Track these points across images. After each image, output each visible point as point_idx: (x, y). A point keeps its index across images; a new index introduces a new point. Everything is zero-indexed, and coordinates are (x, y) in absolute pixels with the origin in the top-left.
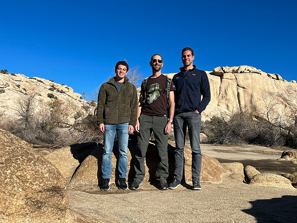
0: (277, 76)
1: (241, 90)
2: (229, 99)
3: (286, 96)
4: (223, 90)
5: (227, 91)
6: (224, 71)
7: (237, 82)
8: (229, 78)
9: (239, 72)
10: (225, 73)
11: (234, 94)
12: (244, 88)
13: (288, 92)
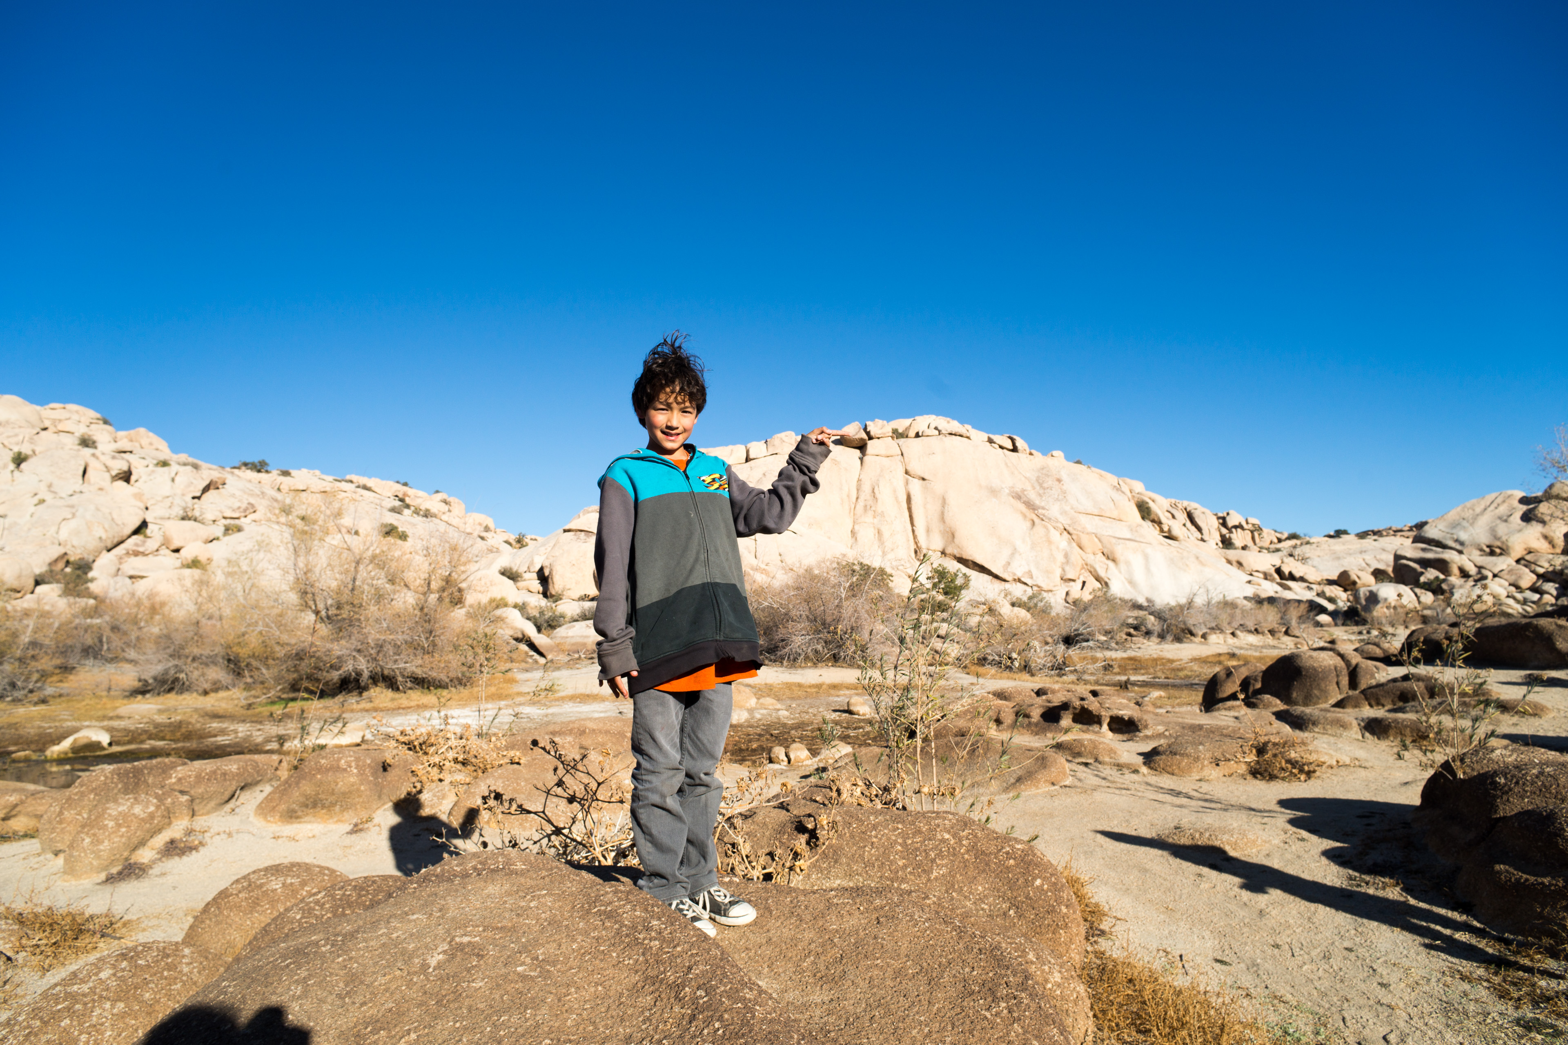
0: (1013, 440)
1: (916, 487)
2: (882, 514)
3: (1032, 496)
4: (866, 488)
5: (876, 491)
6: (868, 433)
7: (904, 463)
8: (883, 452)
9: (912, 433)
10: (870, 438)
11: (896, 498)
12: (924, 479)
13: (1041, 485)
